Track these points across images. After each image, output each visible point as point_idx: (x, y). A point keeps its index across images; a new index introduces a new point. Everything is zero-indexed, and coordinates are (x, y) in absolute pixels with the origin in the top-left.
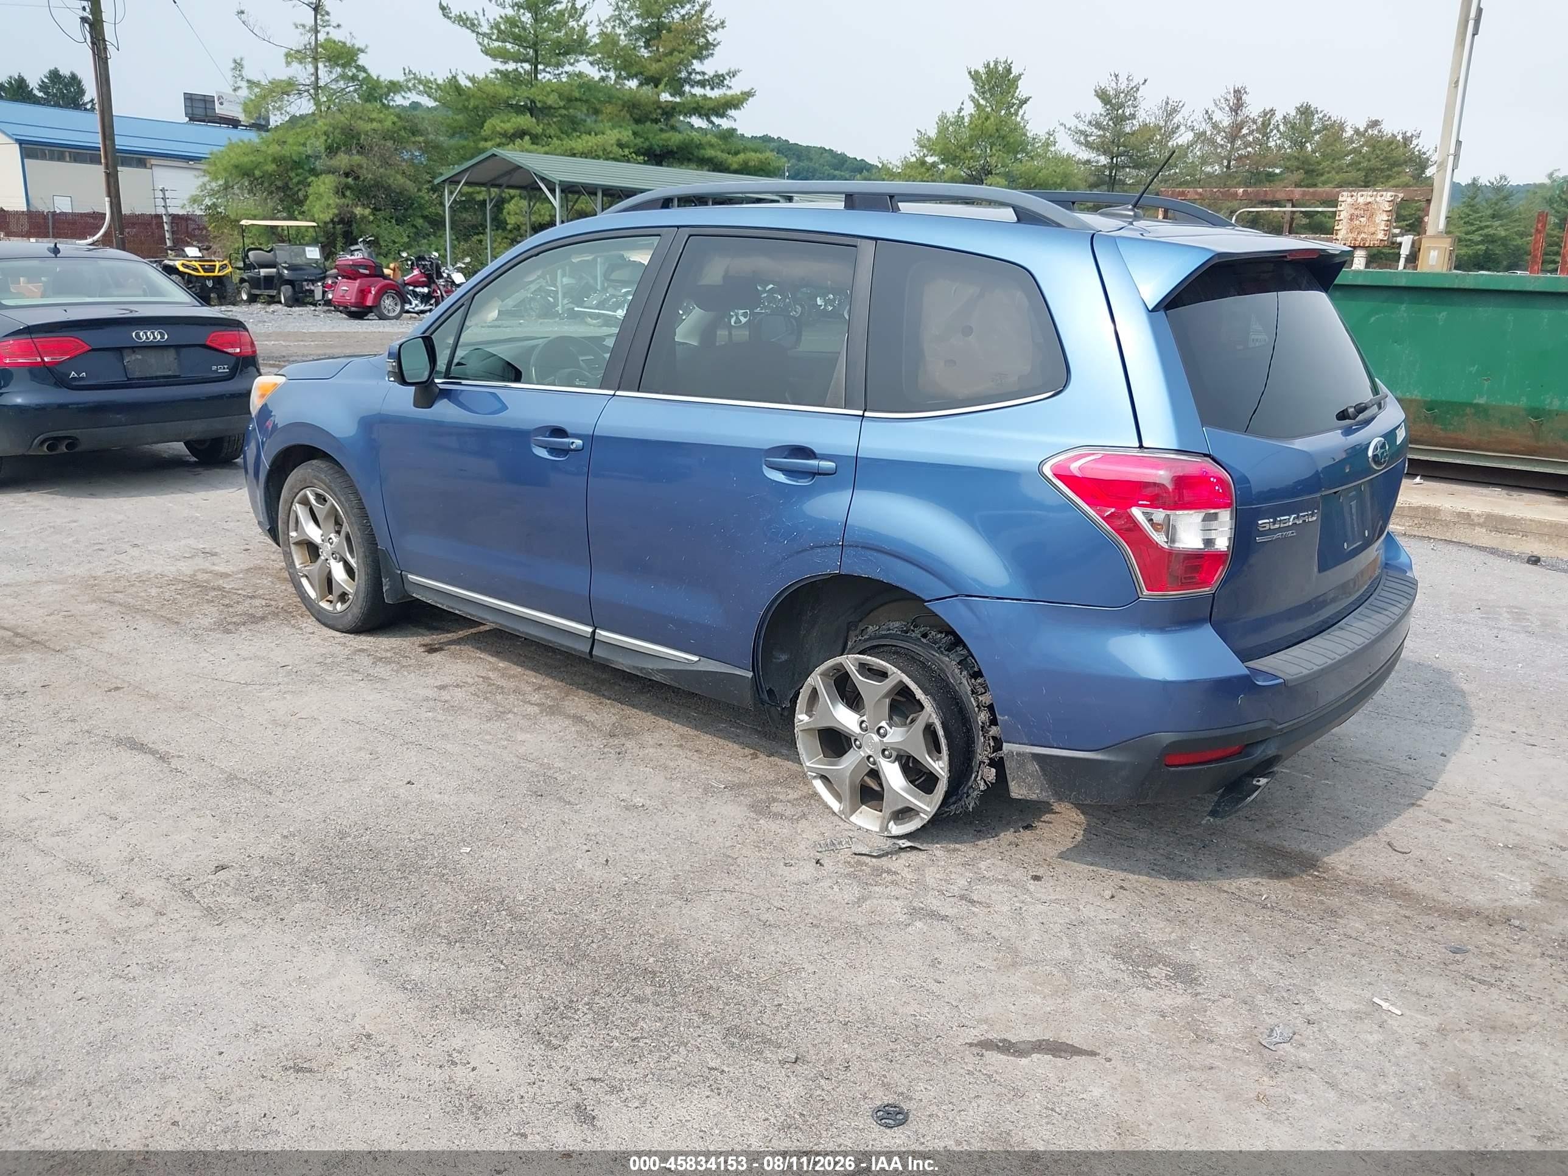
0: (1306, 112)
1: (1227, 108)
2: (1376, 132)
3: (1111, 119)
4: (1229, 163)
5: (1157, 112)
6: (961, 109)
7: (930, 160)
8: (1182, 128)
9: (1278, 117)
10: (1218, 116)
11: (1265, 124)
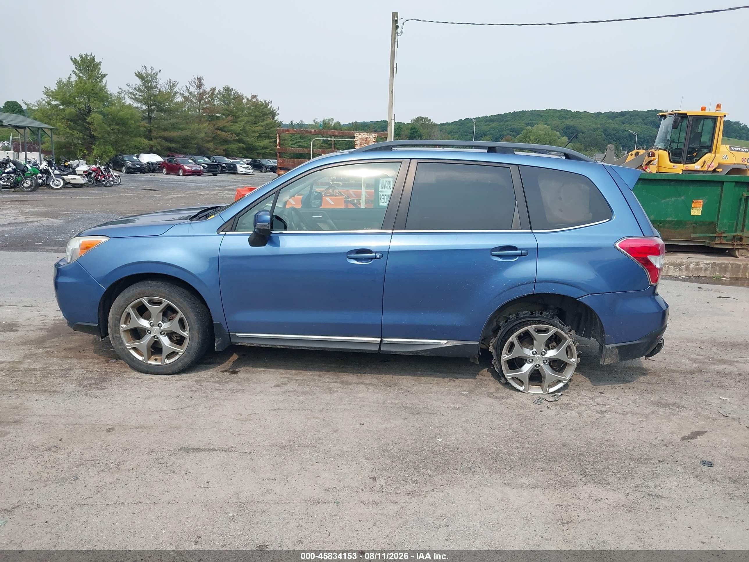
0: (227, 89)
1: (195, 86)
2: (255, 100)
3: (145, 88)
4: (199, 111)
5: (166, 86)
6: (70, 78)
7: (54, 103)
8: (178, 95)
9: (217, 90)
10: (192, 89)
11: (213, 94)
